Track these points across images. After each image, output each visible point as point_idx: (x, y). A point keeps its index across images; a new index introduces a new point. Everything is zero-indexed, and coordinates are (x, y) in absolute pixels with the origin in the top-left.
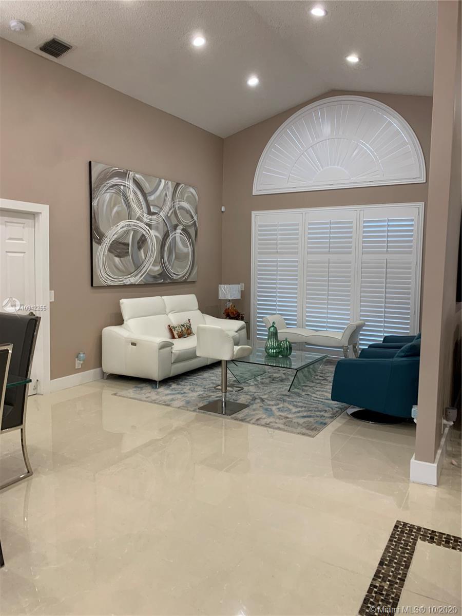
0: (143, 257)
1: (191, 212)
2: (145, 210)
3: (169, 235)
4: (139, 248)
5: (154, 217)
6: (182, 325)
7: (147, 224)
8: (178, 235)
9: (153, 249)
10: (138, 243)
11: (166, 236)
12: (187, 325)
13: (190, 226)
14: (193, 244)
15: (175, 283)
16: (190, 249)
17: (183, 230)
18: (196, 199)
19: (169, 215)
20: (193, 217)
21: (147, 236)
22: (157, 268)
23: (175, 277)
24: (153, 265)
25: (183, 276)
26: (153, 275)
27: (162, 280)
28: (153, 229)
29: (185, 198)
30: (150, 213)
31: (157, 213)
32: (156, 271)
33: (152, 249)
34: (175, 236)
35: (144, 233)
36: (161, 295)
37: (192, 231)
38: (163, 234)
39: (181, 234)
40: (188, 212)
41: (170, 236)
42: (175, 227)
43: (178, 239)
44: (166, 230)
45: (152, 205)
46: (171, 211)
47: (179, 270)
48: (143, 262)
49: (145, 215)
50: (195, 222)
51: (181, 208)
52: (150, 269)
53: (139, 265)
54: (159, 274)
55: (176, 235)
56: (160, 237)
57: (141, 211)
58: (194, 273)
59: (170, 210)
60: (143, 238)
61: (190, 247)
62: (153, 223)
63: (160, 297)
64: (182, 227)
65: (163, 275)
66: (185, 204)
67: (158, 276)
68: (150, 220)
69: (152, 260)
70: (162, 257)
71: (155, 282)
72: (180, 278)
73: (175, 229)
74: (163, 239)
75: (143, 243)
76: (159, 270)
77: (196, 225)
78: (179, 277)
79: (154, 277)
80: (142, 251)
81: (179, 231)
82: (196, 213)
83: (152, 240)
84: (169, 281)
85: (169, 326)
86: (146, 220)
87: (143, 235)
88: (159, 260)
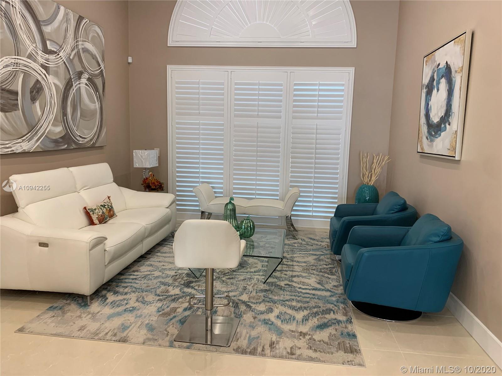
0: (40, 113)
1: (97, 59)
2: (40, 46)
3: (72, 85)
4: (33, 99)
5: (52, 57)
6: (101, 206)
7: (43, 66)
8: (83, 86)
9: (53, 102)
10: (31, 92)
11: (69, 85)
12: (108, 205)
13: (96, 76)
14: (100, 99)
15: (81, 148)
16: (97, 105)
17: (89, 79)
18: (102, 42)
19: (71, 58)
20: (99, 65)
21: (43, 82)
22: (59, 129)
23: (81, 141)
24: (54, 125)
25: (91, 140)
26: (54, 138)
27: (66, 146)
28: (51, 75)
29: (90, 39)
30: (46, 51)
31: (55, 52)
32: (56, 134)
33: (51, 102)
34: (80, 87)
35: (40, 79)
36: (68, 166)
37: (99, 82)
38: (64, 82)
39: (86, 84)
40: (94, 57)
41: (74, 86)
42: (79, 75)
43: (83, 91)
44: (68, 77)
45: (49, 40)
46: (74, 52)
47: (86, 132)
48: (39, 120)
49: (40, 52)
50: (102, 71)
51: (86, 50)
52: (49, 130)
53: (34, 125)
54: (61, 138)
55: (81, 85)
56: (61, 86)
57: (34, 46)
58: (103, 136)
59: (72, 51)
60: (38, 86)
61: (97, 103)
62: (51, 65)
63: (66, 168)
64: (87, 76)
65: (67, 138)
66: (90, 46)
67: (61, 140)
68: (47, 60)
69: (52, 117)
70: (65, 114)
71: (56, 149)
72: (87, 142)
73: (80, 78)
74: (65, 89)
75: (38, 92)
76: (60, 132)
77: (103, 75)
78: (86, 140)
79: (56, 142)
80: (37, 104)
81: (84, 80)
82: (103, 60)
83: (50, 89)
84: (74, 146)
85: (85, 208)
86: (41, 61)
87: (38, 81)
88: (60, 117)
